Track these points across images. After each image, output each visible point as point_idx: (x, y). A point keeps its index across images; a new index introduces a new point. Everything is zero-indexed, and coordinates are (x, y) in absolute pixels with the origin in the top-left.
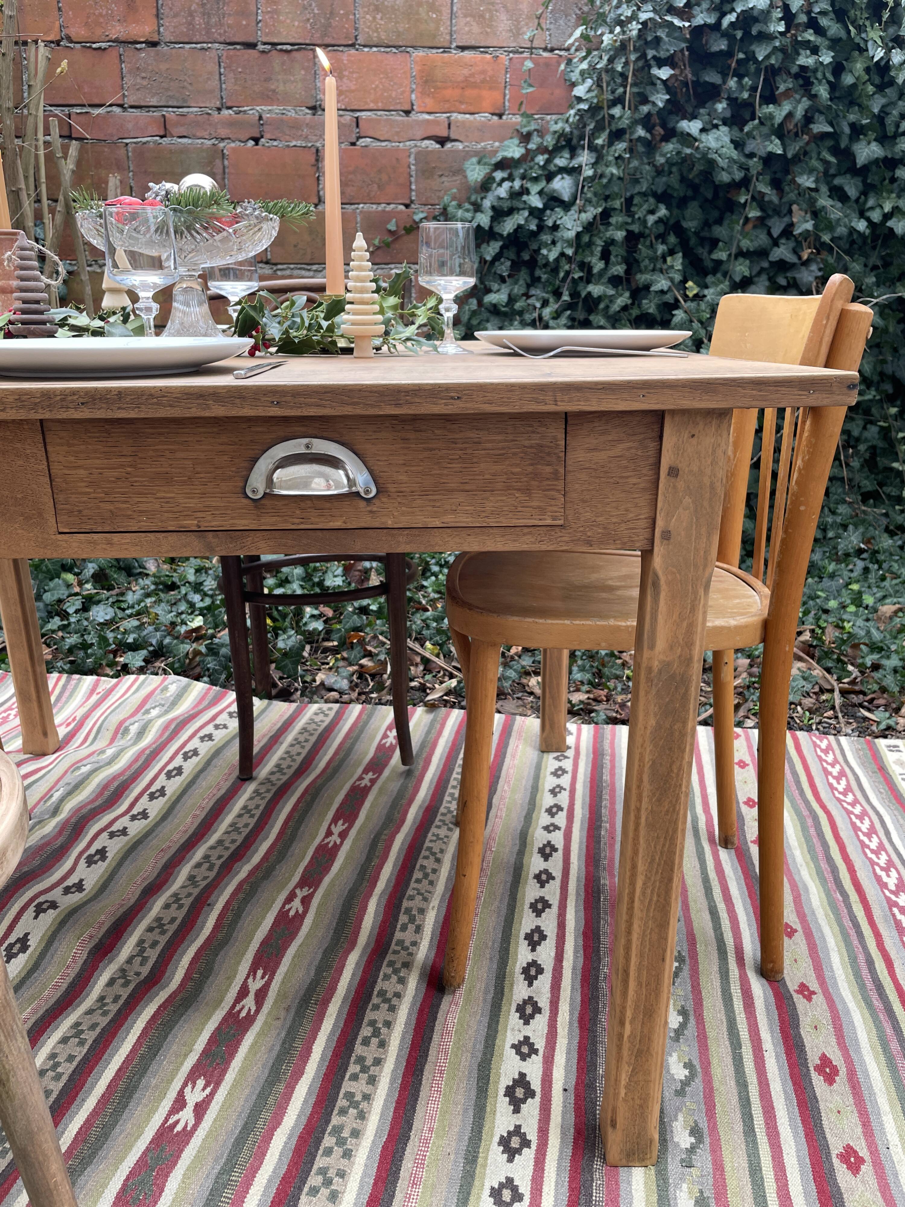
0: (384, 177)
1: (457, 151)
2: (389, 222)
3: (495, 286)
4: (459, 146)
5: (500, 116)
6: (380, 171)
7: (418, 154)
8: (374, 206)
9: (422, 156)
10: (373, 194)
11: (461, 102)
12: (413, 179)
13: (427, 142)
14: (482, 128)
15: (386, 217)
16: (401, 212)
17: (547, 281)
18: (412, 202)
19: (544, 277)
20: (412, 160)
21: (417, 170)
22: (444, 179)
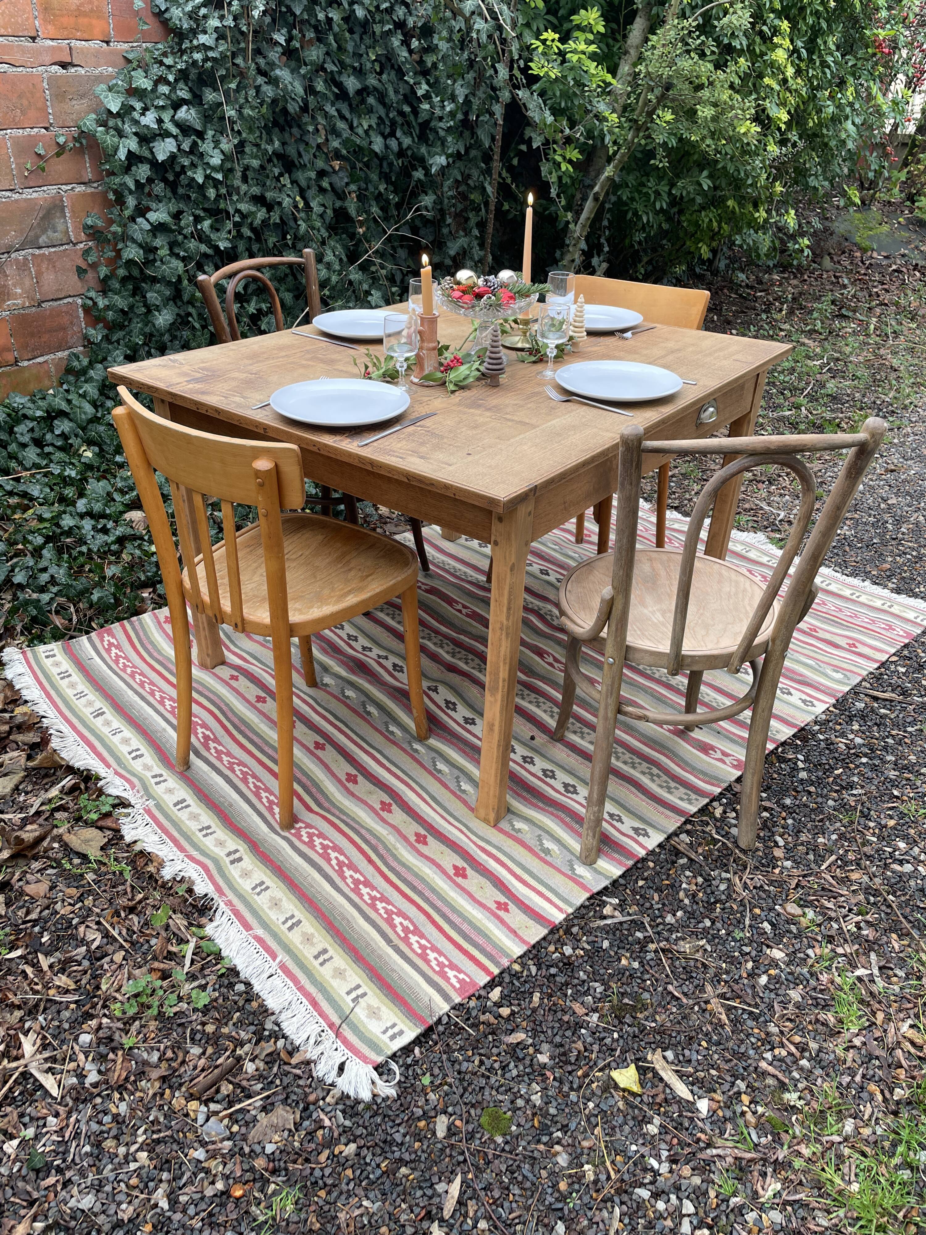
0: (25, 102)
1: (81, 76)
2: (36, 145)
3: (154, 206)
4: (82, 71)
5: (108, 43)
6: (20, 97)
7: (49, 78)
8: (21, 131)
9: (53, 80)
10: (17, 119)
11: (77, 30)
12: (48, 103)
13: (57, 67)
14: (97, 54)
15: (33, 141)
16: (44, 136)
17: (197, 198)
18: (51, 124)
19: (193, 196)
20: (45, 85)
21: (51, 95)
22: (74, 102)
